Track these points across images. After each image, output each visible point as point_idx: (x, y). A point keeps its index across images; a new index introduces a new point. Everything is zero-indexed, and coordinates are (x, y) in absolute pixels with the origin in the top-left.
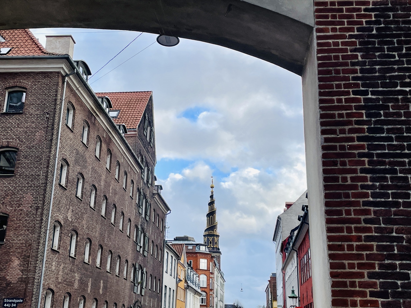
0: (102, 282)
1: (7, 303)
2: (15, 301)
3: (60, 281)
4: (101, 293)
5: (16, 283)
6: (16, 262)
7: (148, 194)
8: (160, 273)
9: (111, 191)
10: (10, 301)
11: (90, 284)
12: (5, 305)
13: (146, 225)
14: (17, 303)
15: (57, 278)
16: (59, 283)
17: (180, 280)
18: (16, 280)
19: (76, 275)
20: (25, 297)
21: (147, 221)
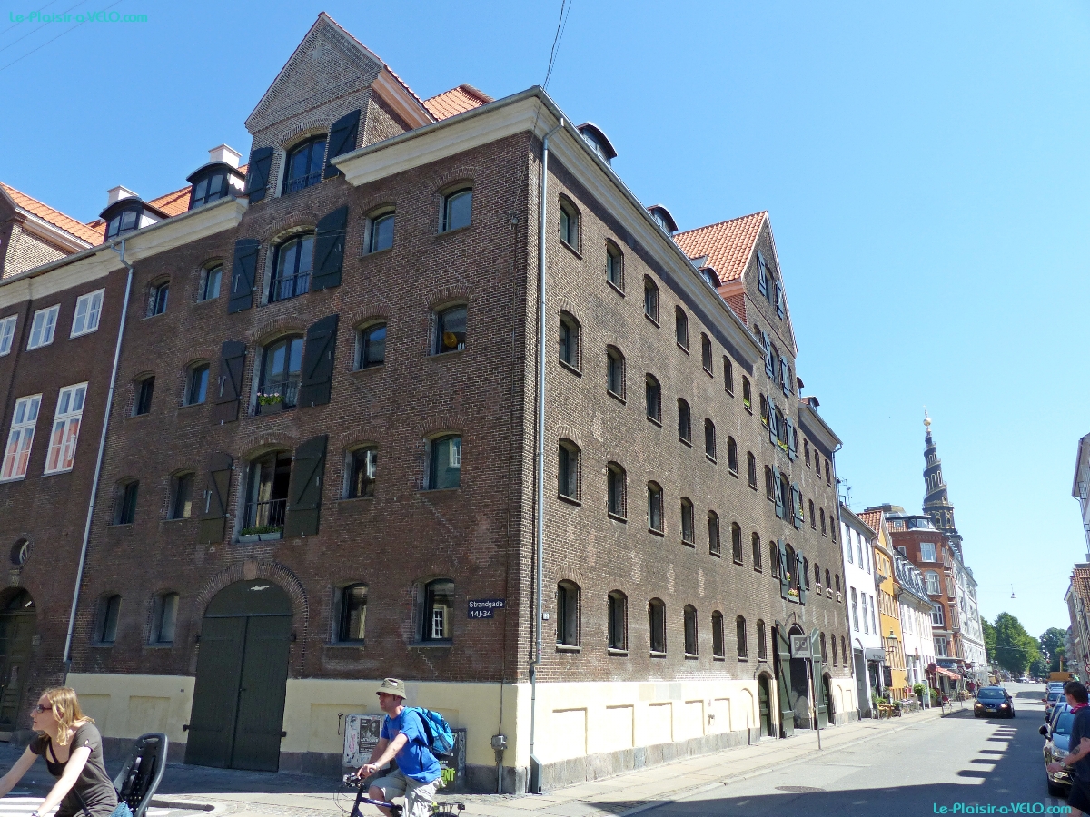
0: (700, 572)
1: (475, 610)
2: (488, 604)
3: (592, 564)
4: (702, 594)
5: (488, 568)
6: (484, 525)
7: (786, 408)
8: (836, 563)
9: (695, 391)
10: (481, 605)
11: (670, 575)
12: (472, 614)
13: (790, 468)
14: (493, 609)
15: (584, 559)
16: (591, 570)
17: (883, 578)
18: (487, 561)
19: (633, 554)
20: (507, 597)
21: (790, 459)
